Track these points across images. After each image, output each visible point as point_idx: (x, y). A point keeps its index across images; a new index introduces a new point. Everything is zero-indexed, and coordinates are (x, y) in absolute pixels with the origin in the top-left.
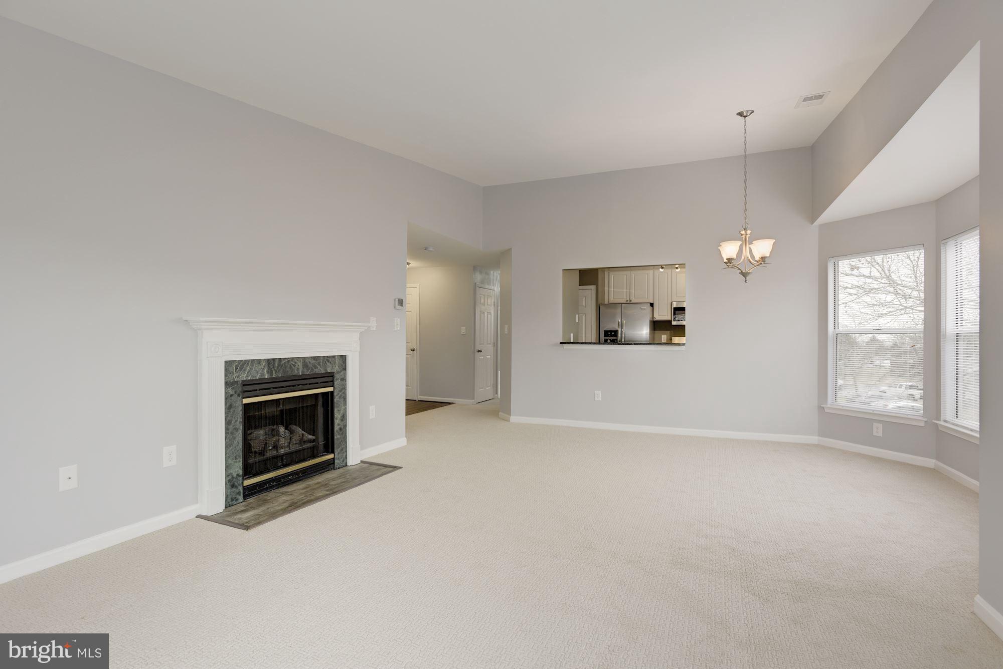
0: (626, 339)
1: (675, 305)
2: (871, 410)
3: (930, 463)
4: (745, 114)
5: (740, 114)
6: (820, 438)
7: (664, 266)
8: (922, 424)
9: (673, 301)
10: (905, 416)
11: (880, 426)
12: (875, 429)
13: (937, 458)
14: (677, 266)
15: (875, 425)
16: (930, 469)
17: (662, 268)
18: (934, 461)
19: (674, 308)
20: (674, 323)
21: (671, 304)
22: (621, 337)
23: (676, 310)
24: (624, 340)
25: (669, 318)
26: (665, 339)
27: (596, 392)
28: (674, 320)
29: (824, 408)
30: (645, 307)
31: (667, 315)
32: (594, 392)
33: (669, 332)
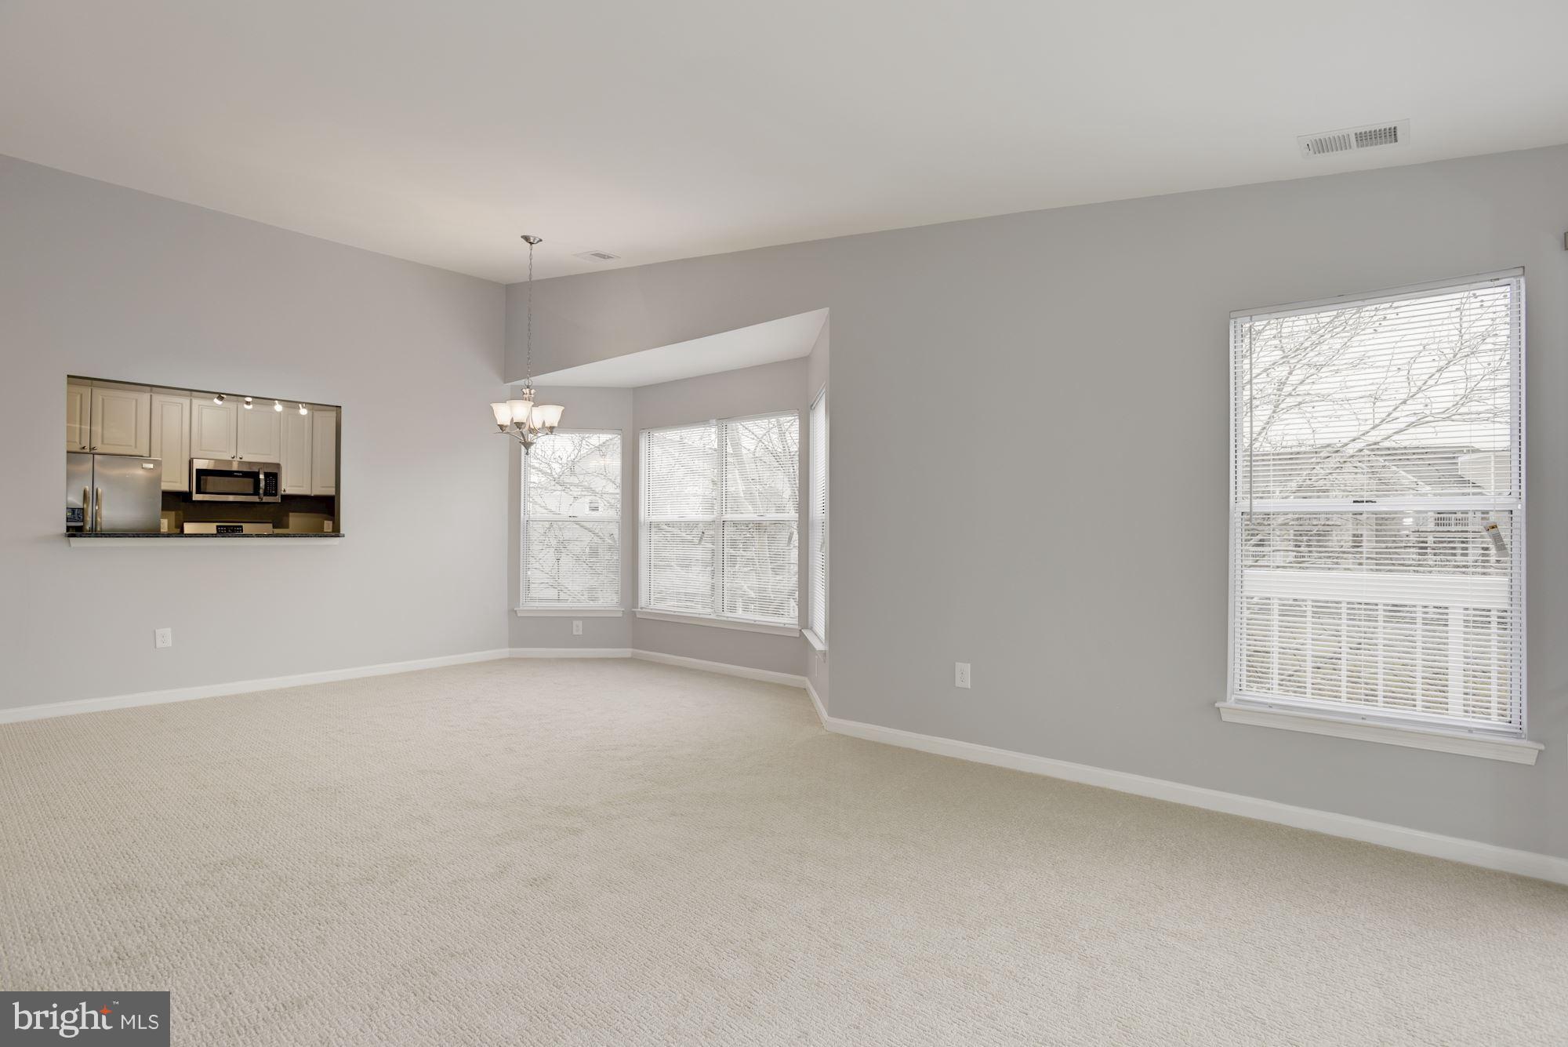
0: (103, 527)
1: (199, 464)
2: (568, 607)
3: (627, 652)
4: (532, 241)
5: (526, 238)
6: (511, 649)
7: (224, 396)
8: (620, 615)
9: (192, 457)
10: (603, 609)
11: (580, 623)
12: (575, 628)
13: (634, 647)
14: (249, 399)
15: (575, 623)
16: (629, 658)
17: (221, 398)
18: (631, 650)
19: (198, 470)
20: (196, 497)
21: (191, 463)
22: (95, 523)
23: (201, 473)
24: (101, 528)
25: (185, 488)
26: (165, 525)
27: (159, 632)
28: (198, 492)
29: (516, 611)
30: (151, 466)
31: (179, 483)
32: (155, 632)
33: (173, 513)
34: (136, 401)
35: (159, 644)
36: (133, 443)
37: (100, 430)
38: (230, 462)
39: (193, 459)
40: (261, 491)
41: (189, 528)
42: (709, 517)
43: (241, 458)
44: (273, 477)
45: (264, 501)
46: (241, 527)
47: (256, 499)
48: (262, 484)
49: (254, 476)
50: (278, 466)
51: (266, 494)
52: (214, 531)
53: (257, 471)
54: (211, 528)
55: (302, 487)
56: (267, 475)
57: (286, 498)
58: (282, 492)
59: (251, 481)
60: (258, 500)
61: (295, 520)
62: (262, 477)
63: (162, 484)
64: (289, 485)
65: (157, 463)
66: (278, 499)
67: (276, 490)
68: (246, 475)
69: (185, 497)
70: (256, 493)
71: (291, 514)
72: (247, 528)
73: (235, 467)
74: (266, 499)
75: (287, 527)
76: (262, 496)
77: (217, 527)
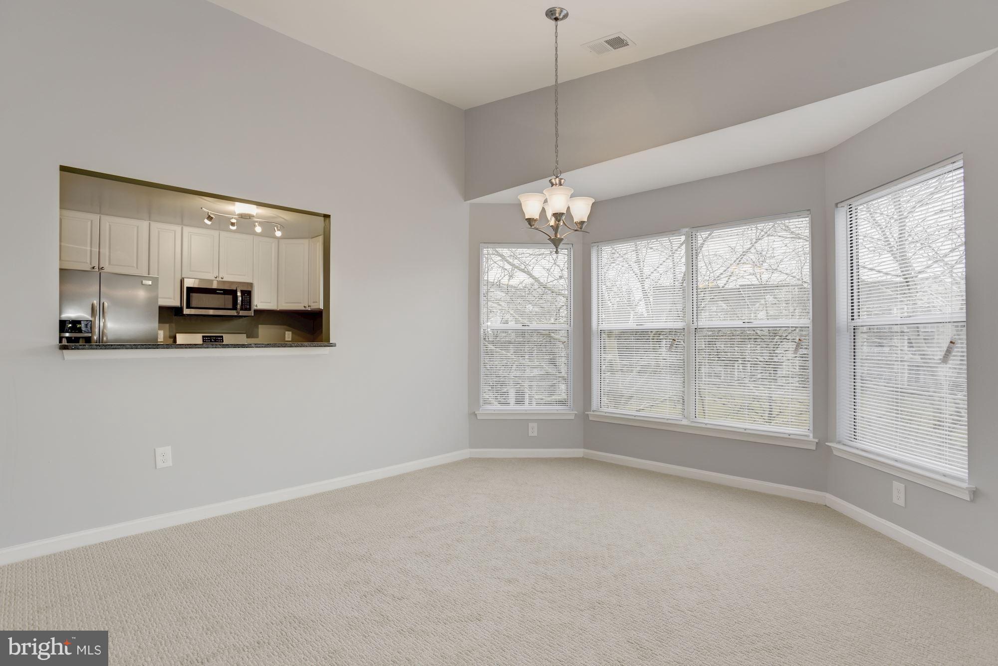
0: (109, 338)
1: (189, 283)
2: (524, 410)
6: (471, 450)
8: (572, 417)
9: (183, 276)
10: (556, 412)
11: (535, 425)
12: (536, 430)
13: (585, 447)
15: (530, 425)
16: (582, 458)
18: (582, 450)
19: (187, 288)
20: (186, 311)
21: (182, 282)
22: (102, 334)
23: (190, 290)
24: (107, 338)
25: (177, 303)
26: (161, 336)
27: (159, 451)
28: (188, 307)
29: (476, 415)
30: (150, 283)
31: (172, 299)
32: (155, 450)
33: (167, 326)
34: (138, 227)
35: (160, 465)
36: (135, 265)
37: (107, 254)
38: (211, 281)
39: (183, 278)
40: (239, 307)
41: (181, 338)
42: (679, 325)
43: (222, 278)
44: (247, 294)
45: (240, 315)
46: (222, 337)
47: (234, 313)
48: (240, 299)
49: (233, 293)
50: (251, 285)
51: (242, 309)
52: (200, 341)
53: (235, 289)
54: (197, 338)
55: (270, 303)
56: (243, 292)
57: (257, 312)
58: (255, 308)
59: (230, 298)
60: (236, 314)
61: (265, 331)
62: (239, 294)
63: (159, 300)
64: (260, 301)
65: (155, 280)
66: (252, 313)
67: (250, 305)
68: (226, 292)
69: (177, 311)
70: (234, 307)
71: (260, 326)
72: (228, 339)
73: (215, 286)
74: (242, 313)
75: (257, 337)
76: (239, 310)
77: (203, 337)
